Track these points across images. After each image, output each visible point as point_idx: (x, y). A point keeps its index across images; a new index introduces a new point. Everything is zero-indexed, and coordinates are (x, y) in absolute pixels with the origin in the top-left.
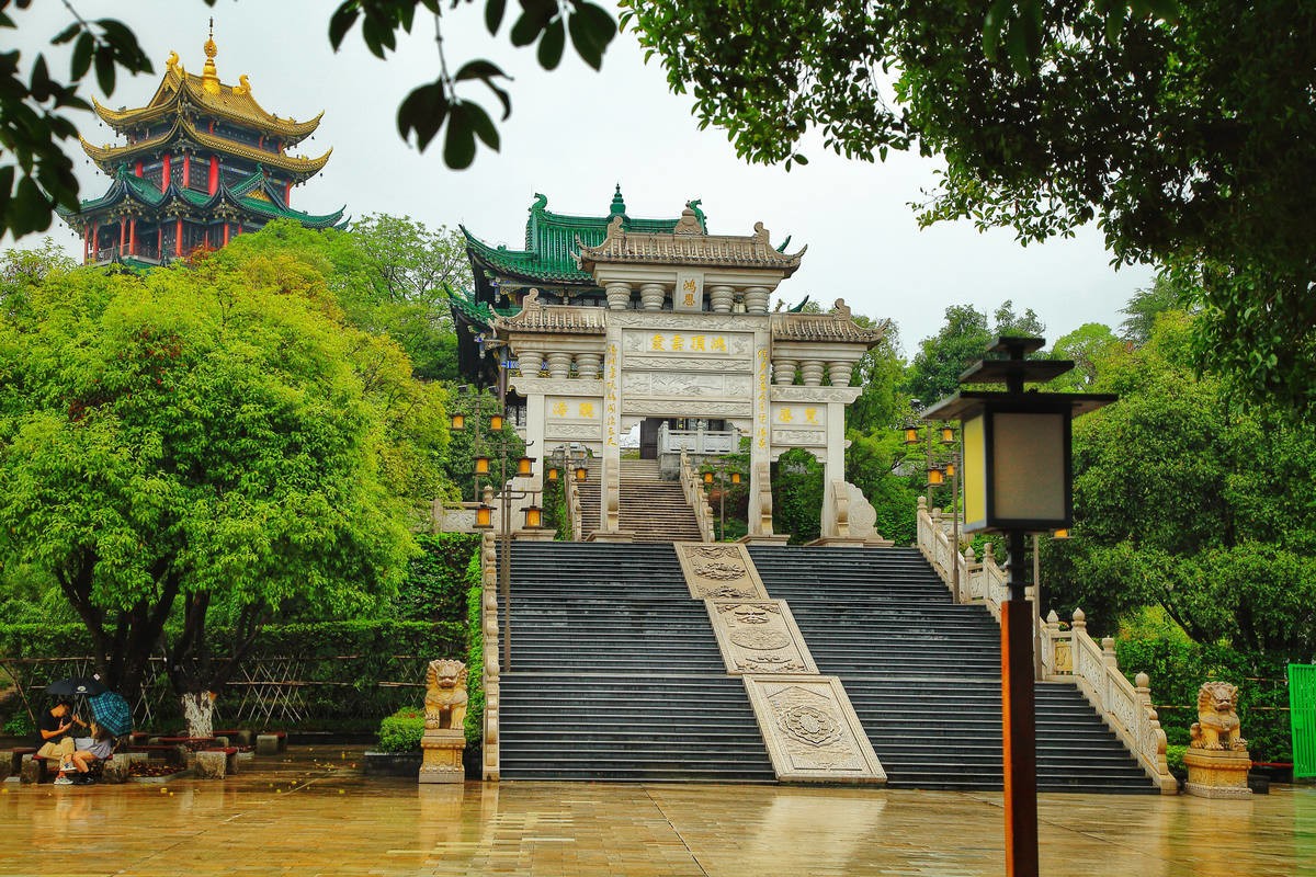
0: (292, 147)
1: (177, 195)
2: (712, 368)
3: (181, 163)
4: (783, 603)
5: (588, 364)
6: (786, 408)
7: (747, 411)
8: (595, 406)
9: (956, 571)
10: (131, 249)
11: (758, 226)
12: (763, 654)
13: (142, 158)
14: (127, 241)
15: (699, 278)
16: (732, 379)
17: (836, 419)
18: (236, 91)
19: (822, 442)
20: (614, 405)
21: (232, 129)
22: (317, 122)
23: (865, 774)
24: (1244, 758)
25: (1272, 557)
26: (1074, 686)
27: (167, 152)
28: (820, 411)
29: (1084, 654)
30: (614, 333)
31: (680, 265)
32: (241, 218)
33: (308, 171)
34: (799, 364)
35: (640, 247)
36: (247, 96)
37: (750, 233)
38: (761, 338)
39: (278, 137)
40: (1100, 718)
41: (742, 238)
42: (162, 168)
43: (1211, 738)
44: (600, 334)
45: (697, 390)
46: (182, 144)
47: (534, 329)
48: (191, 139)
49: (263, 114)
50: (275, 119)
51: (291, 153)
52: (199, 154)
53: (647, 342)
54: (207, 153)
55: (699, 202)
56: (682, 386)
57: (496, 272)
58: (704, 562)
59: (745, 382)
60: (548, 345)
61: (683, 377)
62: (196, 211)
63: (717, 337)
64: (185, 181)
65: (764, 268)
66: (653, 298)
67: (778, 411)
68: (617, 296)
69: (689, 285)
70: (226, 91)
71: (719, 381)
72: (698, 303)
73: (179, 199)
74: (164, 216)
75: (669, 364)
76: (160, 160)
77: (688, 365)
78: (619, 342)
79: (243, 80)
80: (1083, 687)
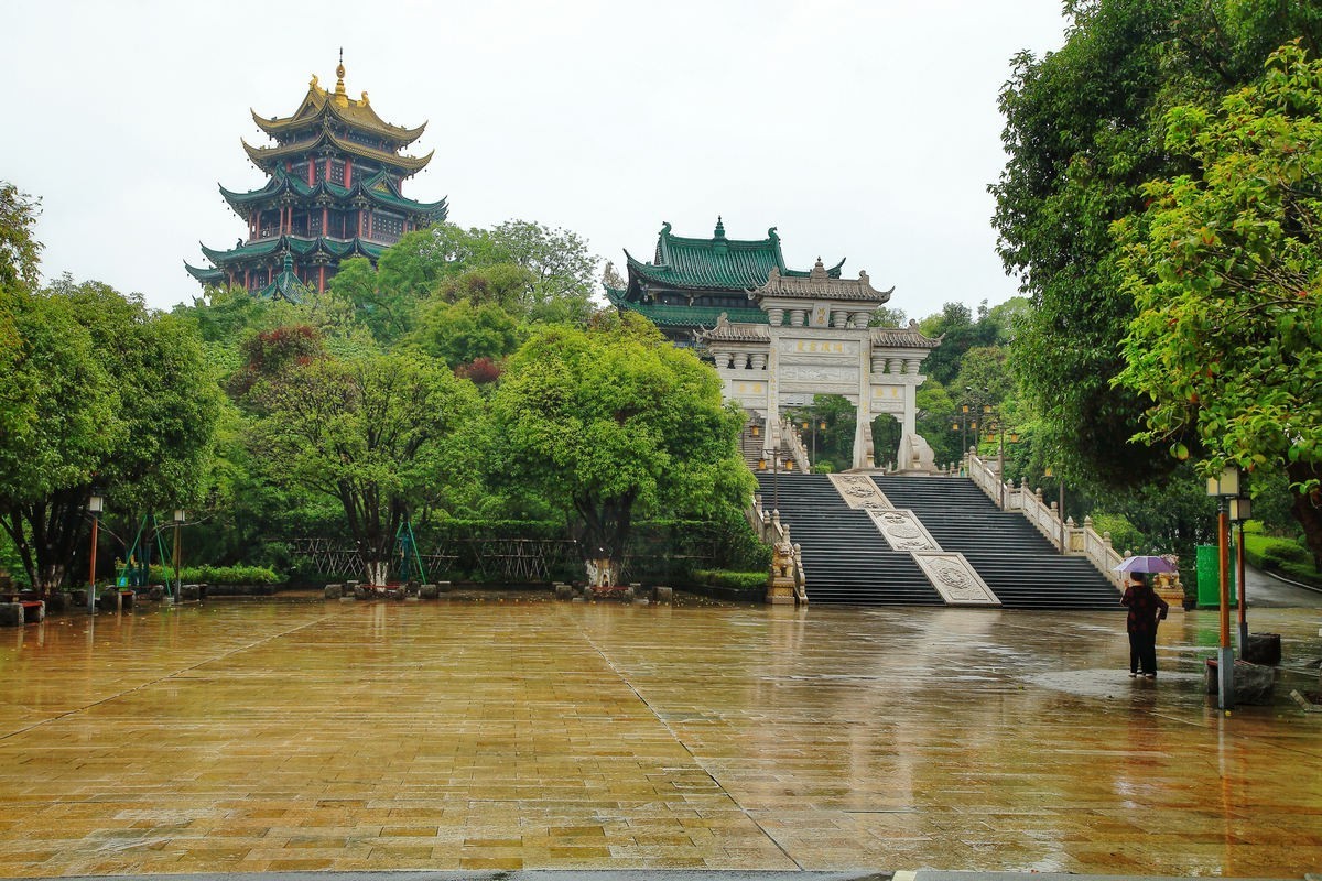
0: (403, 148)
1: (325, 189)
2: (834, 363)
3: (324, 163)
4: (910, 512)
5: (758, 361)
6: (879, 387)
7: (856, 390)
8: (762, 387)
9: (1002, 493)
10: (289, 230)
11: (862, 273)
12: (909, 540)
13: (292, 159)
14: (285, 221)
15: (827, 306)
16: (846, 370)
17: (911, 395)
18: (359, 104)
19: (902, 410)
20: (774, 387)
21: (360, 136)
22: (421, 129)
23: (989, 602)
24: (1181, 592)
25: (1190, 488)
26: (1085, 558)
27: (313, 154)
28: (900, 390)
29: (1091, 540)
30: (775, 341)
31: (817, 298)
32: (371, 207)
33: (417, 166)
34: (888, 361)
35: (790, 286)
36: (367, 107)
37: (857, 277)
38: (865, 344)
39: (394, 139)
40: (1102, 574)
41: (853, 281)
42: (308, 166)
43: (1165, 583)
44: (767, 342)
45: (825, 377)
46: (327, 148)
47: (727, 339)
48: (333, 145)
49: (382, 123)
50: (390, 127)
51: (403, 153)
52: (339, 156)
53: (794, 347)
54: (345, 155)
55: (775, 229)
56: (815, 374)
57: (645, 280)
58: (849, 486)
59: (855, 372)
60: (735, 348)
61: (817, 368)
62: (338, 201)
63: (837, 343)
64: (328, 176)
65: (868, 301)
66: (798, 319)
67: (875, 389)
68: (776, 318)
69: (821, 311)
70: (352, 103)
71: (838, 371)
72: (826, 323)
73: (327, 192)
74: (314, 204)
75: (808, 361)
76: (308, 159)
77: (820, 361)
78: (777, 346)
79: (364, 95)
80: (1089, 558)
